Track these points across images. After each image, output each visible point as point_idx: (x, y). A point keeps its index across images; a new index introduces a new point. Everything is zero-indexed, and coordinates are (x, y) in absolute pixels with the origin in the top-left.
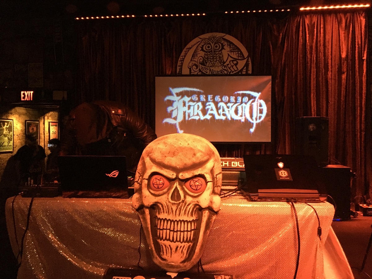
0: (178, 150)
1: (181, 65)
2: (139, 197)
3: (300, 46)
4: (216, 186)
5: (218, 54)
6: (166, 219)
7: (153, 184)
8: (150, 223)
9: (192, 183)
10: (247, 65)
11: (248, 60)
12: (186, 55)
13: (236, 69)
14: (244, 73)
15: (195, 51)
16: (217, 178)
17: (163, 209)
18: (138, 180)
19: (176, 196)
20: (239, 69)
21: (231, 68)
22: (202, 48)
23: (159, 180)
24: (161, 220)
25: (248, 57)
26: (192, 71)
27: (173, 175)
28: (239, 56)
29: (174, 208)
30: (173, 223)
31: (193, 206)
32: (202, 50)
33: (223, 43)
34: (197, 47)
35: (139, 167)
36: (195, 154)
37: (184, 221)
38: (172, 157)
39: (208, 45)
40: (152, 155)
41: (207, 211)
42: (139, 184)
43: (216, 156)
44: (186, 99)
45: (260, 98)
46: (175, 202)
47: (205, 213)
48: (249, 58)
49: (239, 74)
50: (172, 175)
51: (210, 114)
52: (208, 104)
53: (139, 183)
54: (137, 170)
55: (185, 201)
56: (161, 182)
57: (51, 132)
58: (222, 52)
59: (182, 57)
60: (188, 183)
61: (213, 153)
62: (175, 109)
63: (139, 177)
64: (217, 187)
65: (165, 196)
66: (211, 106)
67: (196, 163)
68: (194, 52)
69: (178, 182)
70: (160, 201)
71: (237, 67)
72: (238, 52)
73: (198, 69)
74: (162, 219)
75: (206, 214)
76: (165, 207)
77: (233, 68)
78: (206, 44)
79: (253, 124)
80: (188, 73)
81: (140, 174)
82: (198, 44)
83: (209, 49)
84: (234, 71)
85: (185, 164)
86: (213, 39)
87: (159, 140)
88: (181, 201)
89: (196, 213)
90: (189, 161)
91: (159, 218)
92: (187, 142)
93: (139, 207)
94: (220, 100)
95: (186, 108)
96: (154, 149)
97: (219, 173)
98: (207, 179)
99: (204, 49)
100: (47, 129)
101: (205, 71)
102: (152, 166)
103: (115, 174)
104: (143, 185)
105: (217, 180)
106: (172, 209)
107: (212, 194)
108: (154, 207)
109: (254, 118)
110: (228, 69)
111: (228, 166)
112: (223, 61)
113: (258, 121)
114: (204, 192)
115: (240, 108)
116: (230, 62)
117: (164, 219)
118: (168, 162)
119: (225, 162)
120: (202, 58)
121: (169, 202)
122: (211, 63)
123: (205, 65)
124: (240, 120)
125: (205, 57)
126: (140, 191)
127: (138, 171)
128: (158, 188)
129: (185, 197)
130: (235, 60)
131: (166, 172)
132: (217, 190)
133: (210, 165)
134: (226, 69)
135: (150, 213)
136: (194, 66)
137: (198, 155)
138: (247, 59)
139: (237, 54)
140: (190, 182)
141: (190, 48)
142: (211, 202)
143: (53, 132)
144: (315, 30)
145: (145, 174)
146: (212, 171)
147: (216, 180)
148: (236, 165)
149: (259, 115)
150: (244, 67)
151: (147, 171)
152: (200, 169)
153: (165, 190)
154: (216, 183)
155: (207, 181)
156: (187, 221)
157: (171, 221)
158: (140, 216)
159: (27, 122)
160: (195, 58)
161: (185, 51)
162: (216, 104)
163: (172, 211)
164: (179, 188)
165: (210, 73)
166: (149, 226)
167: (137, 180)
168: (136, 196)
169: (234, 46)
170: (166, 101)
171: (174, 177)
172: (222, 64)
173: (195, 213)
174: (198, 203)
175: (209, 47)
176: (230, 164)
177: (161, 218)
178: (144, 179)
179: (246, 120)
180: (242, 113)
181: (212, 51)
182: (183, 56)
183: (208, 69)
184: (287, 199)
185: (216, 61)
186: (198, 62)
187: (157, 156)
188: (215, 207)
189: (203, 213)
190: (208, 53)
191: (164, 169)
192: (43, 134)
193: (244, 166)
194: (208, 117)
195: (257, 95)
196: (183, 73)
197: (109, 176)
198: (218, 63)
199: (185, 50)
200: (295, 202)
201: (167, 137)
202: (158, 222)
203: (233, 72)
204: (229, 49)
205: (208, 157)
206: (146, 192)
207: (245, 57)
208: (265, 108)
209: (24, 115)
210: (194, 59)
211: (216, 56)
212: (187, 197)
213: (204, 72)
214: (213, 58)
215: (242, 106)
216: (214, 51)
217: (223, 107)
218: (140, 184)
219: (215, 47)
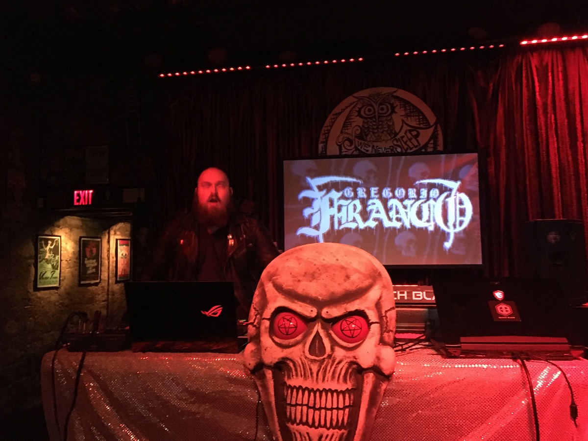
0: (319, 270)
1: (324, 140)
2: (255, 350)
3: (525, 103)
4: (385, 331)
5: (386, 122)
6: (300, 387)
7: (279, 327)
8: (275, 393)
9: (345, 324)
10: (434, 137)
11: (436, 128)
12: (333, 124)
13: (416, 144)
14: (430, 150)
15: (348, 118)
16: (386, 316)
17: (296, 370)
18: (255, 320)
19: (317, 347)
20: (422, 144)
21: (409, 143)
22: (359, 112)
23: (288, 320)
24: (292, 388)
25: (436, 124)
26: (344, 150)
27: (312, 311)
28: (421, 122)
29: (315, 368)
30: (312, 394)
31: (346, 365)
32: (360, 115)
33: (393, 104)
34: (351, 111)
35: (256, 299)
36: (348, 277)
37: (332, 392)
38: (311, 281)
39: (370, 107)
40: (277, 279)
41: (371, 375)
42: (255, 328)
43: (384, 279)
44: (335, 195)
45: (460, 190)
46: (317, 358)
47: (367, 377)
48: (438, 125)
49: (421, 151)
50: (310, 311)
51: (375, 220)
52: (370, 202)
53: (255, 326)
54: (252, 305)
55: (333, 356)
56: (291, 323)
57: (119, 255)
58: (391, 118)
59: (326, 129)
60: (337, 326)
61: (380, 275)
62: (317, 212)
63: (256, 316)
64: (387, 332)
65: (300, 346)
66: (376, 205)
67: (351, 291)
68: (346, 120)
69: (320, 324)
70: (290, 356)
71: (418, 141)
72: (419, 116)
73: (353, 147)
74: (295, 386)
75: (370, 379)
76: (300, 366)
77: (411, 143)
78: (365, 106)
79: (448, 234)
80: (338, 154)
81: (257, 311)
82: (353, 106)
83: (371, 113)
84: (413, 148)
85: (333, 293)
86: (376, 97)
87: (289, 254)
88: (325, 356)
89: (353, 377)
90: (338, 288)
91: (290, 385)
92: (335, 256)
93: (254, 366)
94: (391, 195)
95: (334, 210)
96: (279, 269)
97: (391, 308)
98: (370, 318)
99: (362, 113)
100: (113, 251)
101: (365, 150)
102: (276, 297)
103: (216, 311)
104: (262, 328)
105: (388, 319)
106: (311, 369)
107: (379, 344)
108: (281, 367)
109: (450, 223)
110: (403, 144)
111: (406, 298)
112: (394, 132)
113: (459, 229)
114: (364, 340)
115: (425, 207)
116: (406, 133)
117: (297, 386)
118: (304, 290)
119: (401, 293)
120: (359, 128)
121: (306, 357)
122: (375, 136)
123: (364, 140)
124: (426, 228)
125: (363, 126)
126: (257, 339)
127: (255, 306)
128: (287, 334)
129: (332, 349)
130: (415, 128)
131: (301, 306)
132: (389, 337)
133: (374, 294)
134: (400, 144)
135: (275, 377)
136: (347, 141)
137: (354, 277)
138: (434, 127)
139: (418, 120)
140: (341, 324)
141: (340, 114)
142: (378, 358)
143: (122, 255)
144: (550, 74)
145: (266, 310)
146: (378, 305)
147: (385, 320)
148: (419, 297)
149: (459, 219)
150: (430, 140)
151: (268, 306)
152: (358, 301)
153: (299, 338)
154: (385, 326)
155: (371, 321)
156: (336, 391)
157: (311, 391)
158: (258, 383)
159: (83, 239)
160: (348, 128)
161: (331, 119)
162: (385, 202)
163: (312, 374)
164: (322, 334)
165: (374, 152)
166: (273, 399)
167: (252, 321)
168: (250, 347)
169: (411, 107)
170: (301, 200)
171: (314, 314)
172: (393, 136)
173: (350, 377)
174: (355, 360)
175: (370, 110)
176: (410, 295)
177: (292, 385)
178: (264, 319)
179: (437, 228)
180: (429, 217)
181: (375, 117)
182: (328, 126)
183: (369, 146)
184: (513, 354)
185: (383, 132)
186: (352, 135)
187: (285, 280)
188: (386, 367)
189: (365, 377)
190: (369, 120)
191: (296, 301)
192: (106, 258)
193: (434, 298)
194: (372, 224)
195: (454, 185)
196: (328, 154)
197: (205, 315)
198: (386, 136)
199: (331, 116)
200: (528, 360)
201: (301, 249)
202: (287, 393)
203: (411, 149)
204: (403, 113)
205: (371, 280)
206: (266, 340)
207: (431, 124)
208: (468, 206)
209: (78, 228)
210: (347, 131)
211: (382, 124)
212: (337, 348)
213: (362, 150)
214: (377, 128)
215: (429, 205)
216: (379, 117)
217: (396, 207)
218: (257, 328)
219: (380, 110)
